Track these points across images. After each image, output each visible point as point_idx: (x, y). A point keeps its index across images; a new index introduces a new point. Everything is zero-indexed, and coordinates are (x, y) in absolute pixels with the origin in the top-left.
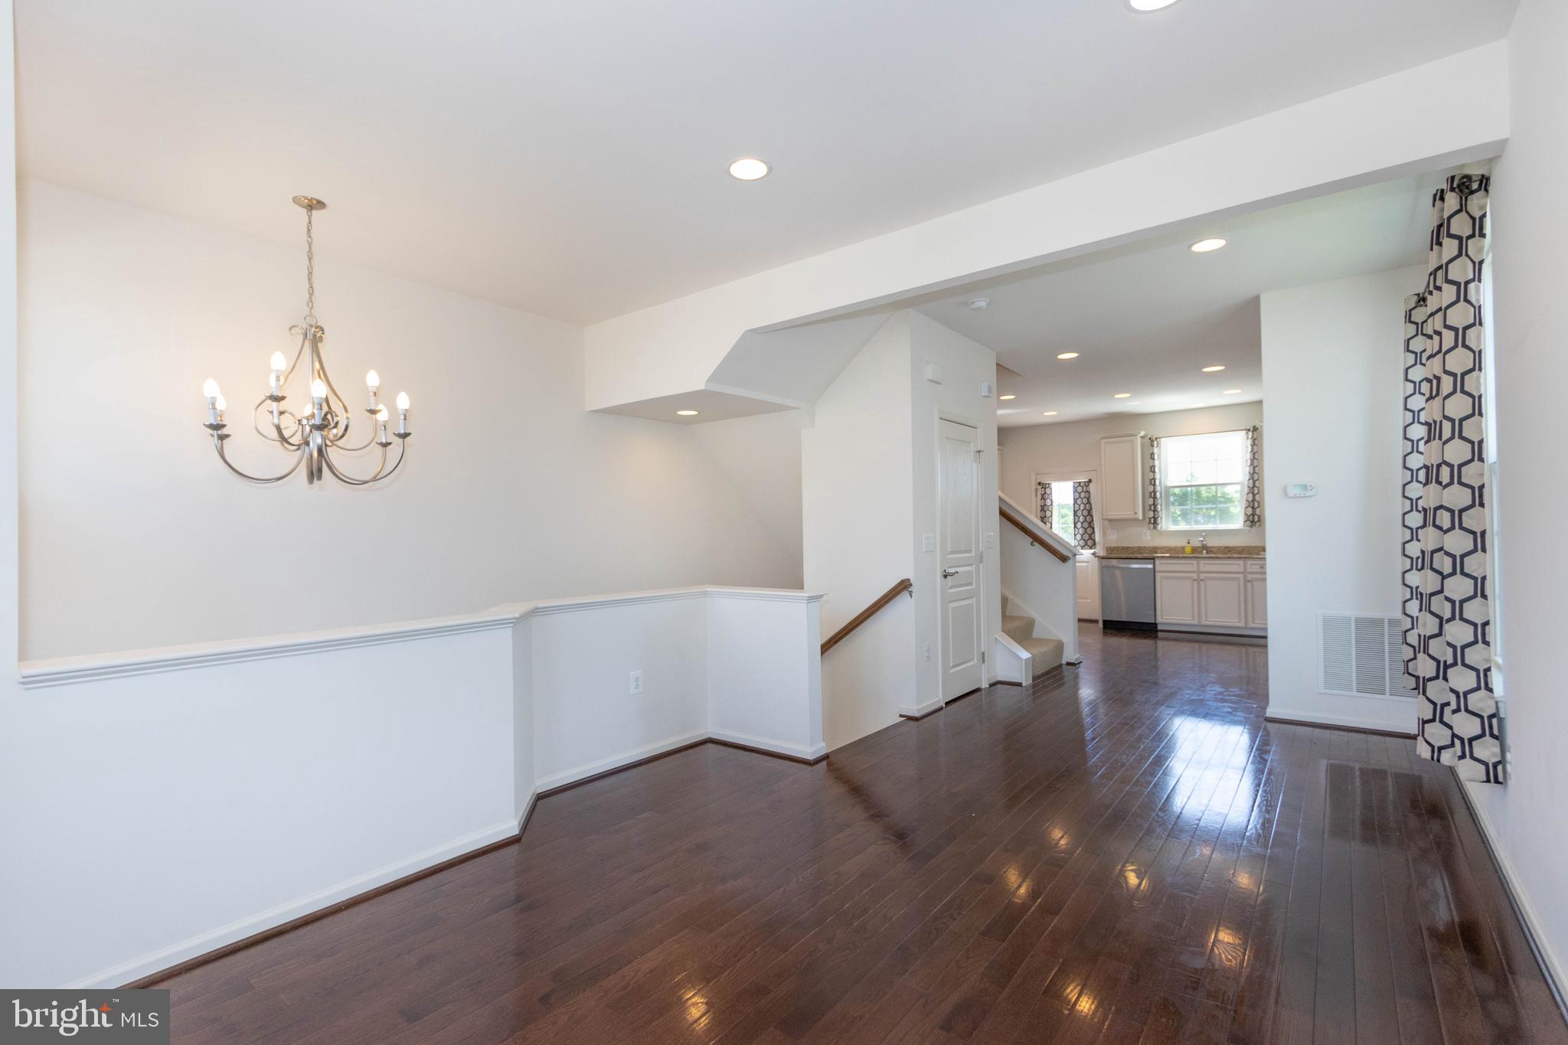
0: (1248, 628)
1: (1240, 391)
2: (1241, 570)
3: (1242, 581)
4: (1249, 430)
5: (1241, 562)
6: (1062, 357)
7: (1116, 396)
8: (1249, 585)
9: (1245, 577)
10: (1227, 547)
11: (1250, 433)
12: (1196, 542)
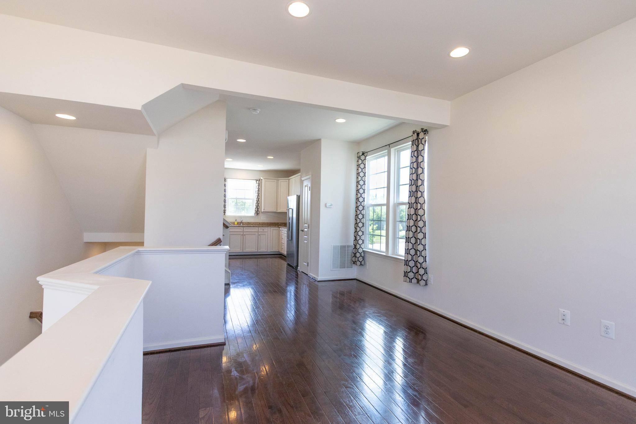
0: (258, 252)
1: (262, 166)
2: (257, 231)
3: (257, 235)
4: (257, 180)
5: (257, 228)
6: (239, 140)
7: (226, 159)
8: (259, 236)
9: (258, 233)
10: (248, 223)
11: (258, 182)
12: (239, 221)
